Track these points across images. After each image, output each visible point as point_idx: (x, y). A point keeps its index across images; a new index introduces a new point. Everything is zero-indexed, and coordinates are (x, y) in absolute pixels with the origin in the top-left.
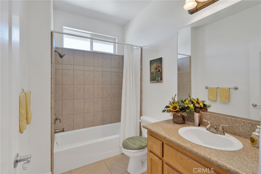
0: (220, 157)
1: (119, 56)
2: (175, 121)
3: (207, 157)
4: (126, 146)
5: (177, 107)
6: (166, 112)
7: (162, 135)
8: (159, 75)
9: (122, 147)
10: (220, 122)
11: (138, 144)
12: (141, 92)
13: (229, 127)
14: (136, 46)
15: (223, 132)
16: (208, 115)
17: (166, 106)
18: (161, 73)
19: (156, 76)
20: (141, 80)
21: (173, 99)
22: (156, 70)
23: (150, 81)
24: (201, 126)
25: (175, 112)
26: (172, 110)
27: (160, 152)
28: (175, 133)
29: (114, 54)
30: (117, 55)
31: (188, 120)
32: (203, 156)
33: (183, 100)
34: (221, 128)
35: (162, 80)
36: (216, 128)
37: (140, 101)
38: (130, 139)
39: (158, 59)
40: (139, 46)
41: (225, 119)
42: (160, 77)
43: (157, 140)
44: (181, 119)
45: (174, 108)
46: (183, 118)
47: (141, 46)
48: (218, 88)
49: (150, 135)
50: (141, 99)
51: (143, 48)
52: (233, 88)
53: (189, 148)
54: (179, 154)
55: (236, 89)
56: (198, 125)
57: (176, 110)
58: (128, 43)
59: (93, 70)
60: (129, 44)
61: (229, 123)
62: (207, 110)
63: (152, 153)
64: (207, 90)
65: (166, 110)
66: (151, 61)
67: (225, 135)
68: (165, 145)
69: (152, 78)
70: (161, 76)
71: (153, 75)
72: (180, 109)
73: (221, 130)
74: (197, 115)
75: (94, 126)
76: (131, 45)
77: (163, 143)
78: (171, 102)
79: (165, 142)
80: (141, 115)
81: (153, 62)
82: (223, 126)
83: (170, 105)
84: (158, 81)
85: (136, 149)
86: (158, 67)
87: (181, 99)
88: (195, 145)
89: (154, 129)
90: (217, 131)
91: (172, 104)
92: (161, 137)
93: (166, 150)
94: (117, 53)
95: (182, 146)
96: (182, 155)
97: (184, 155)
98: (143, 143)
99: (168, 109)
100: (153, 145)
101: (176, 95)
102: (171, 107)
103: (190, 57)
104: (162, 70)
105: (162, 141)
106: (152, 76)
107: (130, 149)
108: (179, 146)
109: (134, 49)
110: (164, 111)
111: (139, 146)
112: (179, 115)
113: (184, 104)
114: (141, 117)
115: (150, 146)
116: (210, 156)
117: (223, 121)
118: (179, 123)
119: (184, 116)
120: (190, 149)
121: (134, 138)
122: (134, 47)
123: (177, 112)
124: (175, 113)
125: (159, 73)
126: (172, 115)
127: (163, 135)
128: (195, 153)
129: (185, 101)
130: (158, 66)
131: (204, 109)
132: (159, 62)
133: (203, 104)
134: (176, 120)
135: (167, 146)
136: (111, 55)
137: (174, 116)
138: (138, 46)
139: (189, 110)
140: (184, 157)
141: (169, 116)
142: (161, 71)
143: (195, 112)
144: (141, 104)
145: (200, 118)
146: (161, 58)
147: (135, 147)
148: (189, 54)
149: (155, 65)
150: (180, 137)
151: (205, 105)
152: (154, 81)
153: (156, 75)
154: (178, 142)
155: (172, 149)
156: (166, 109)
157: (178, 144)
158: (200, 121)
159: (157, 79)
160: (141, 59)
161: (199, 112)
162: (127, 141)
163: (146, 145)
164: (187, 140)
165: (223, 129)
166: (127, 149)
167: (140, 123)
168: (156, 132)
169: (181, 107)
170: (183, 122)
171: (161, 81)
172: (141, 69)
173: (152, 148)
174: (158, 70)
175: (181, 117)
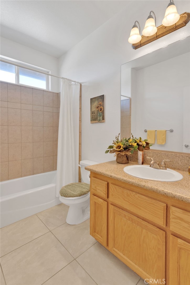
0: (166, 187)
1: (53, 93)
2: (118, 161)
3: (154, 188)
4: (64, 194)
5: (121, 146)
6: (110, 153)
7: (107, 175)
8: (101, 114)
9: (60, 196)
10: (162, 158)
11: (78, 191)
12: (80, 134)
13: (170, 161)
14: (75, 82)
15: (165, 167)
16: (151, 153)
17: (109, 146)
18: (103, 112)
19: (97, 116)
20: (80, 121)
21: (117, 138)
22: (98, 109)
23: (91, 121)
24: (144, 164)
25: (119, 151)
26: (116, 149)
27: (105, 193)
28: (120, 172)
29: (47, 90)
30: (50, 92)
31: (131, 160)
32: (150, 188)
33: (127, 139)
34: (163, 163)
35: (104, 119)
36: (158, 164)
37: (79, 144)
38: (68, 186)
39: (99, 96)
40: (78, 82)
41: (166, 154)
42: (102, 117)
43: (102, 181)
44: (125, 159)
45: (118, 147)
46: (127, 157)
47: (80, 82)
48: (156, 131)
49: (93, 177)
50: (80, 142)
51: (82, 84)
52: (169, 130)
53: (136, 182)
54: (126, 191)
55: (172, 131)
56: (141, 163)
57: (120, 149)
58: (65, 77)
59: (20, 108)
60: (66, 79)
61: (169, 158)
62: (149, 148)
63: (96, 196)
64: (146, 133)
65: (109, 151)
66: (91, 99)
67: (166, 169)
68: (111, 185)
69: (92, 118)
70: (103, 115)
71: (94, 114)
72: (124, 148)
73: (164, 166)
74: (140, 153)
75: (21, 176)
76: (68, 80)
77: (108, 183)
78: (115, 142)
79: (110, 182)
80: (80, 160)
81: (94, 100)
82: (165, 161)
83: (113, 145)
84: (100, 121)
85: (77, 196)
86: (99, 106)
87: (125, 139)
88: (141, 179)
89: (99, 170)
90: (160, 167)
91: (116, 143)
92: (106, 177)
93: (111, 189)
94: (50, 89)
95: (129, 182)
96: (128, 191)
97: (131, 192)
98: (84, 188)
99: (111, 149)
100: (97, 187)
101: (119, 134)
102: (115, 146)
103: (130, 99)
104: (104, 108)
105: (107, 182)
106: (92, 116)
107: (70, 197)
108: (126, 182)
109: (72, 84)
110: (107, 152)
111: (79, 192)
112: (123, 154)
113: (128, 143)
114: (80, 162)
115: (94, 189)
116: (157, 187)
117: (164, 157)
118: (123, 163)
119: (128, 155)
120: (137, 184)
121: (74, 185)
122: (73, 83)
123: (121, 152)
124: (119, 153)
125: (100, 112)
126: (115, 156)
127: (109, 174)
128: (142, 187)
129: (129, 139)
130: (100, 104)
131: (146, 147)
132: (101, 100)
133: (146, 142)
134: (120, 160)
135: (112, 185)
136: (44, 91)
137: (118, 156)
138: (76, 82)
139: (133, 149)
140: (131, 194)
141: (113, 157)
142: (102, 109)
143: (139, 151)
144: (80, 147)
145: (144, 156)
146: (103, 96)
147: (75, 193)
148: (130, 96)
149: (96, 104)
150: (126, 175)
151: (147, 144)
152: (95, 120)
153: (97, 114)
154: (125, 178)
155: (119, 188)
156: (109, 149)
157: (125, 180)
158: (144, 159)
159: (98, 118)
160: (81, 97)
161: (142, 150)
162: (66, 189)
163: (88, 191)
164: (134, 176)
165: (165, 164)
166: (66, 197)
167: (79, 167)
168: (100, 172)
169: (125, 146)
170: (127, 162)
171: (103, 121)
172: (80, 108)
173: (96, 191)
174: (100, 109)
175: (125, 157)
